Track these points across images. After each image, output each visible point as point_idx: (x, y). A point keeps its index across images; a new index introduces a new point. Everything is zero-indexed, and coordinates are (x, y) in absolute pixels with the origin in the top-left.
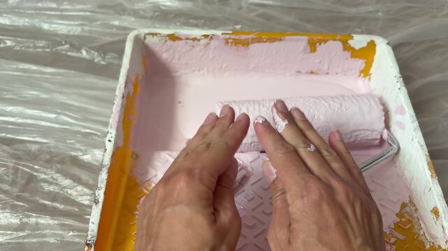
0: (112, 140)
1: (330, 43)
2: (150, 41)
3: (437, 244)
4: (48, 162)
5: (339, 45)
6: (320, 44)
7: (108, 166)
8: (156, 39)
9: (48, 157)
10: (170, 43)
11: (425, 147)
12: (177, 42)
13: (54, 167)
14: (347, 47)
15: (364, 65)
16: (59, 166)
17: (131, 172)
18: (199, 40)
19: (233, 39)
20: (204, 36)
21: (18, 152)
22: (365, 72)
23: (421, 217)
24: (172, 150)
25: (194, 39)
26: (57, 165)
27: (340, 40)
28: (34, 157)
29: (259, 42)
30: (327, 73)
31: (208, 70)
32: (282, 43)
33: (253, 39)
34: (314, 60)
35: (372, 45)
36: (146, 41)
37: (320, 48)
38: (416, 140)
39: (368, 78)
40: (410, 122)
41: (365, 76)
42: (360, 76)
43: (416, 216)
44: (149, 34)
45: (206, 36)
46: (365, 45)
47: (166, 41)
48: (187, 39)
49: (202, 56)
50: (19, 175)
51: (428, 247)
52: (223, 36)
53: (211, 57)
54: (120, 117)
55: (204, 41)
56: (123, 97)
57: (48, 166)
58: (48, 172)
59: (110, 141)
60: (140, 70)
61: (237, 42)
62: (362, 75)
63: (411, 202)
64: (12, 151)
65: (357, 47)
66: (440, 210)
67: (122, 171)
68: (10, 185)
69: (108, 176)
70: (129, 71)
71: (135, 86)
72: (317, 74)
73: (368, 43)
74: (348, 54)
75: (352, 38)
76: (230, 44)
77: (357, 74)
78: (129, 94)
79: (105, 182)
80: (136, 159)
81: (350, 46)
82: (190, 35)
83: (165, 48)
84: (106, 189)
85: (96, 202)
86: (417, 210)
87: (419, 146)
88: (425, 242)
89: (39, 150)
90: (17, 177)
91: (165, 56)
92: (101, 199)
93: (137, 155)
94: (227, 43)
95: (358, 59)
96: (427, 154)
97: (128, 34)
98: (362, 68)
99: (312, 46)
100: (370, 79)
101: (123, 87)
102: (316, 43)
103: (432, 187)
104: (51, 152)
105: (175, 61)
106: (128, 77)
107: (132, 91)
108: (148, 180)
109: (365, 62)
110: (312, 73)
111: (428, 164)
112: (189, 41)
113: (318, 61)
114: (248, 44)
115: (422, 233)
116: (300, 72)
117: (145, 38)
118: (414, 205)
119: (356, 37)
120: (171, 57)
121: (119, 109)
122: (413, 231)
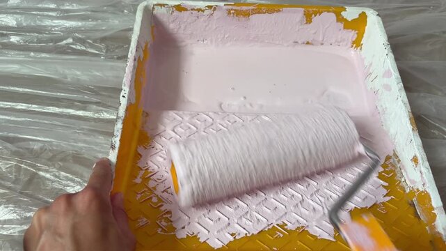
0: (126, 96)
1: (325, 14)
2: (159, 11)
3: (415, 188)
4: (50, 159)
5: (333, 16)
6: (315, 16)
7: (122, 118)
8: (164, 9)
9: (51, 154)
10: (176, 13)
11: (408, 105)
12: (183, 13)
13: (56, 166)
14: (340, 19)
15: (356, 36)
16: (61, 164)
17: (143, 127)
18: (203, 11)
19: (235, 10)
20: (208, 6)
21: (21, 150)
22: (357, 43)
23: (403, 166)
24: (179, 110)
25: (199, 10)
26: (60, 163)
27: (334, 12)
28: (36, 155)
29: (259, 13)
30: (322, 44)
31: (211, 41)
32: (280, 14)
33: (253, 10)
34: (309, 31)
35: (363, 17)
36: (155, 12)
37: (316, 19)
38: (400, 99)
39: (359, 48)
40: (396, 83)
41: (357, 47)
42: (352, 46)
43: (399, 166)
44: (157, 5)
45: (210, 7)
46: (356, 16)
47: (173, 11)
48: (192, 10)
49: (206, 26)
50: (22, 173)
51: (408, 191)
52: (225, 7)
53: (214, 27)
54: (132, 76)
55: (208, 12)
56: (135, 60)
57: (50, 163)
58: (51, 170)
59: (124, 97)
60: (149, 38)
61: (238, 13)
62: (355, 45)
63: (395, 155)
64: (14, 149)
65: (350, 19)
66: (419, 158)
67: (135, 125)
68: (13, 183)
69: (123, 126)
70: (139, 37)
71: (145, 51)
72: (312, 44)
73: (360, 15)
74: (341, 25)
75: (345, 10)
76: (232, 15)
77: (350, 45)
78: (139, 57)
79: (120, 131)
80: (146, 116)
81: (343, 18)
82: (195, 6)
83: (172, 19)
84: (121, 137)
85: (113, 147)
86: (400, 160)
87: (402, 104)
88: (406, 187)
89: (41, 149)
90: (19, 174)
91: (172, 26)
92: (117, 145)
93: (147, 113)
94: (229, 13)
95: (350, 30)
96: (410, 110)
97: (138, 5)
98: (354, 39)
99: (308, 18)
100: (361, 49)
101: (134, 50)
102: (312, 14)
103: (413, 139)
104: (53, 150)
105: (181, 31)
106: (138, 43)
107: (142, 56)
108: (158, 135)
109: (357, 33)
110: (308, 43)
111: (410, 119)
112: (193, 12)
113: (313, 32)
114: (249, 15)
115: (403, 180)
116: (297, 42)
117: (153, 8)
118: (397, 157)
119: (348, 8)
120: (178, 27)
121: (131, 69)
122: (395, 178)
